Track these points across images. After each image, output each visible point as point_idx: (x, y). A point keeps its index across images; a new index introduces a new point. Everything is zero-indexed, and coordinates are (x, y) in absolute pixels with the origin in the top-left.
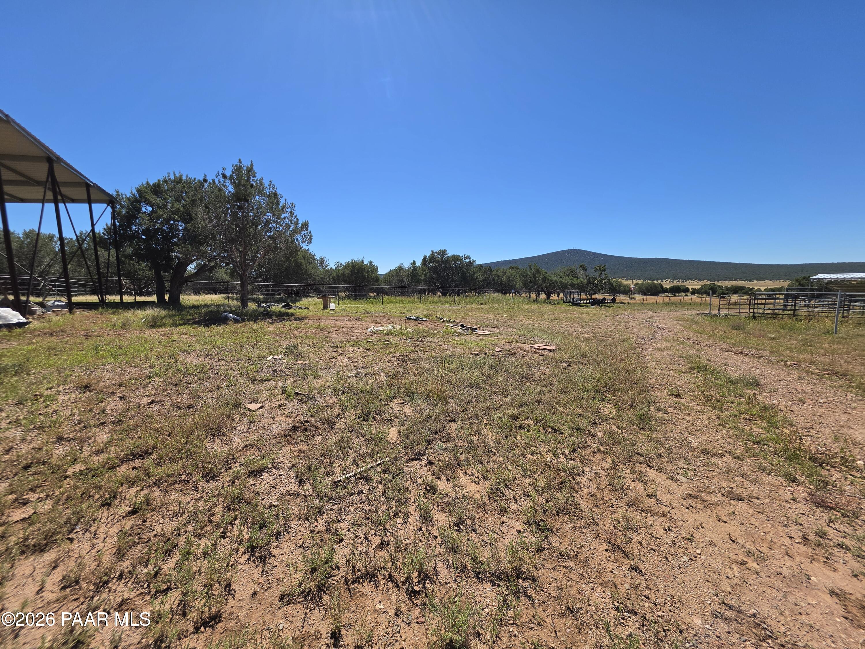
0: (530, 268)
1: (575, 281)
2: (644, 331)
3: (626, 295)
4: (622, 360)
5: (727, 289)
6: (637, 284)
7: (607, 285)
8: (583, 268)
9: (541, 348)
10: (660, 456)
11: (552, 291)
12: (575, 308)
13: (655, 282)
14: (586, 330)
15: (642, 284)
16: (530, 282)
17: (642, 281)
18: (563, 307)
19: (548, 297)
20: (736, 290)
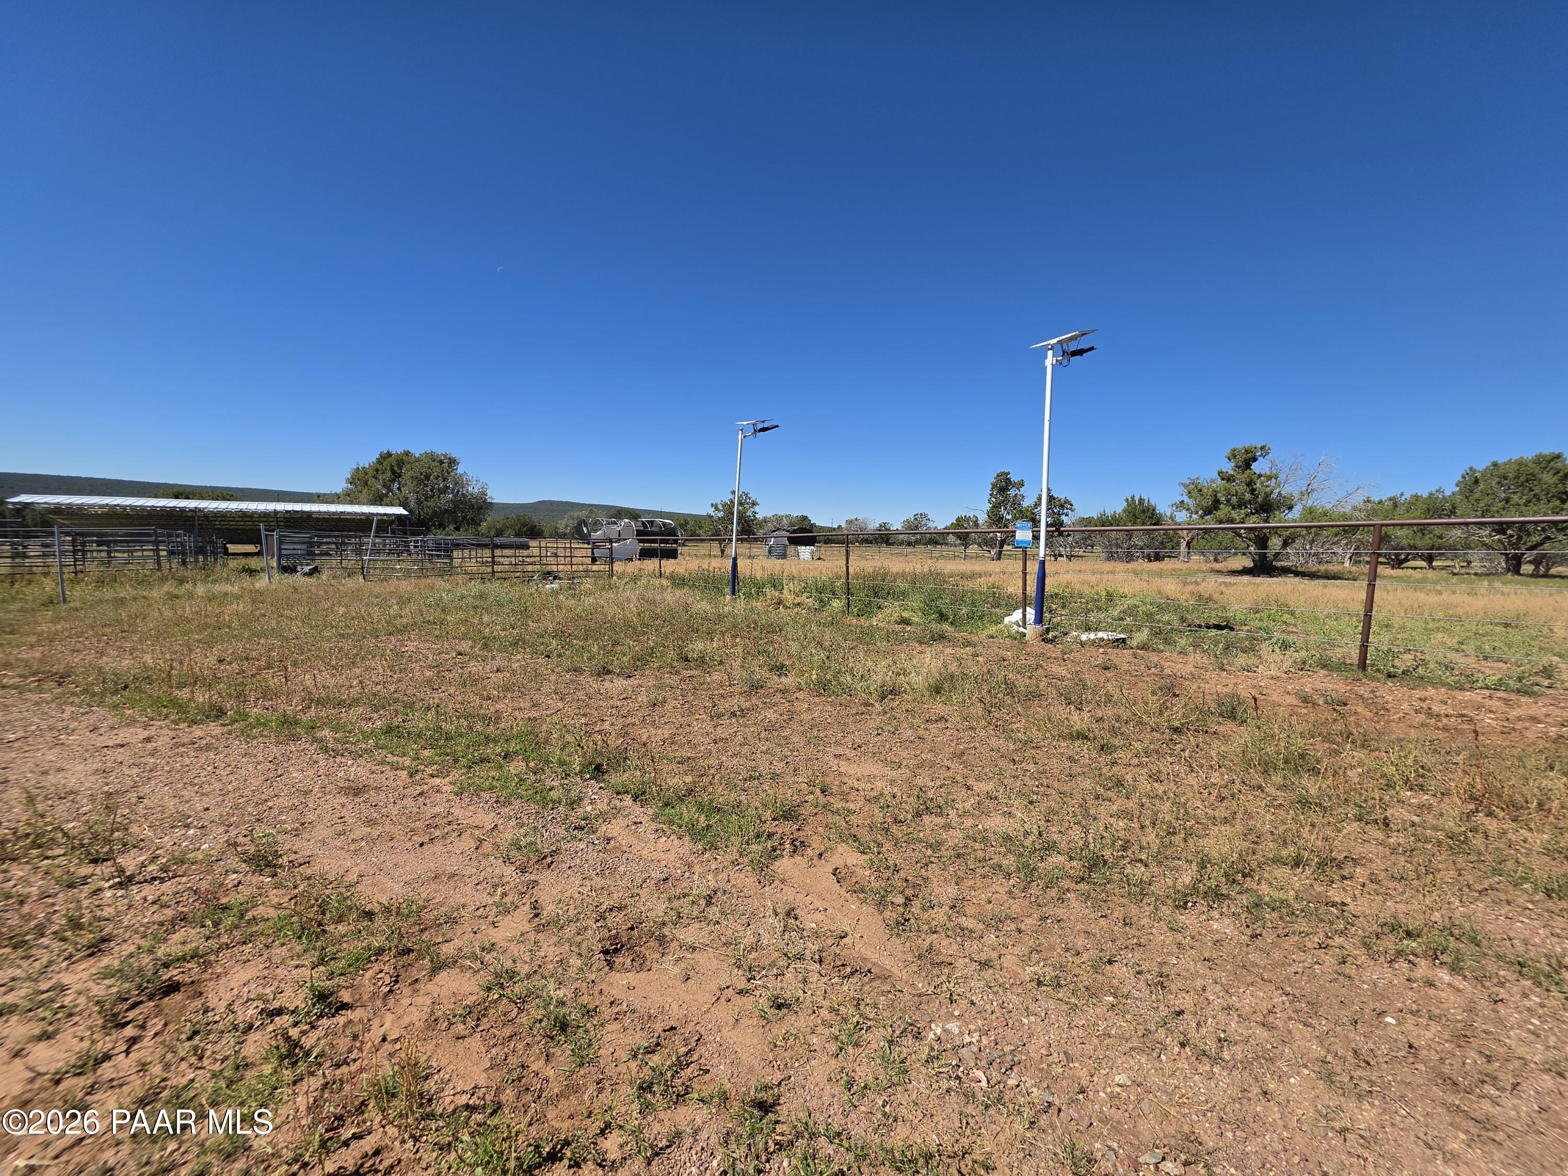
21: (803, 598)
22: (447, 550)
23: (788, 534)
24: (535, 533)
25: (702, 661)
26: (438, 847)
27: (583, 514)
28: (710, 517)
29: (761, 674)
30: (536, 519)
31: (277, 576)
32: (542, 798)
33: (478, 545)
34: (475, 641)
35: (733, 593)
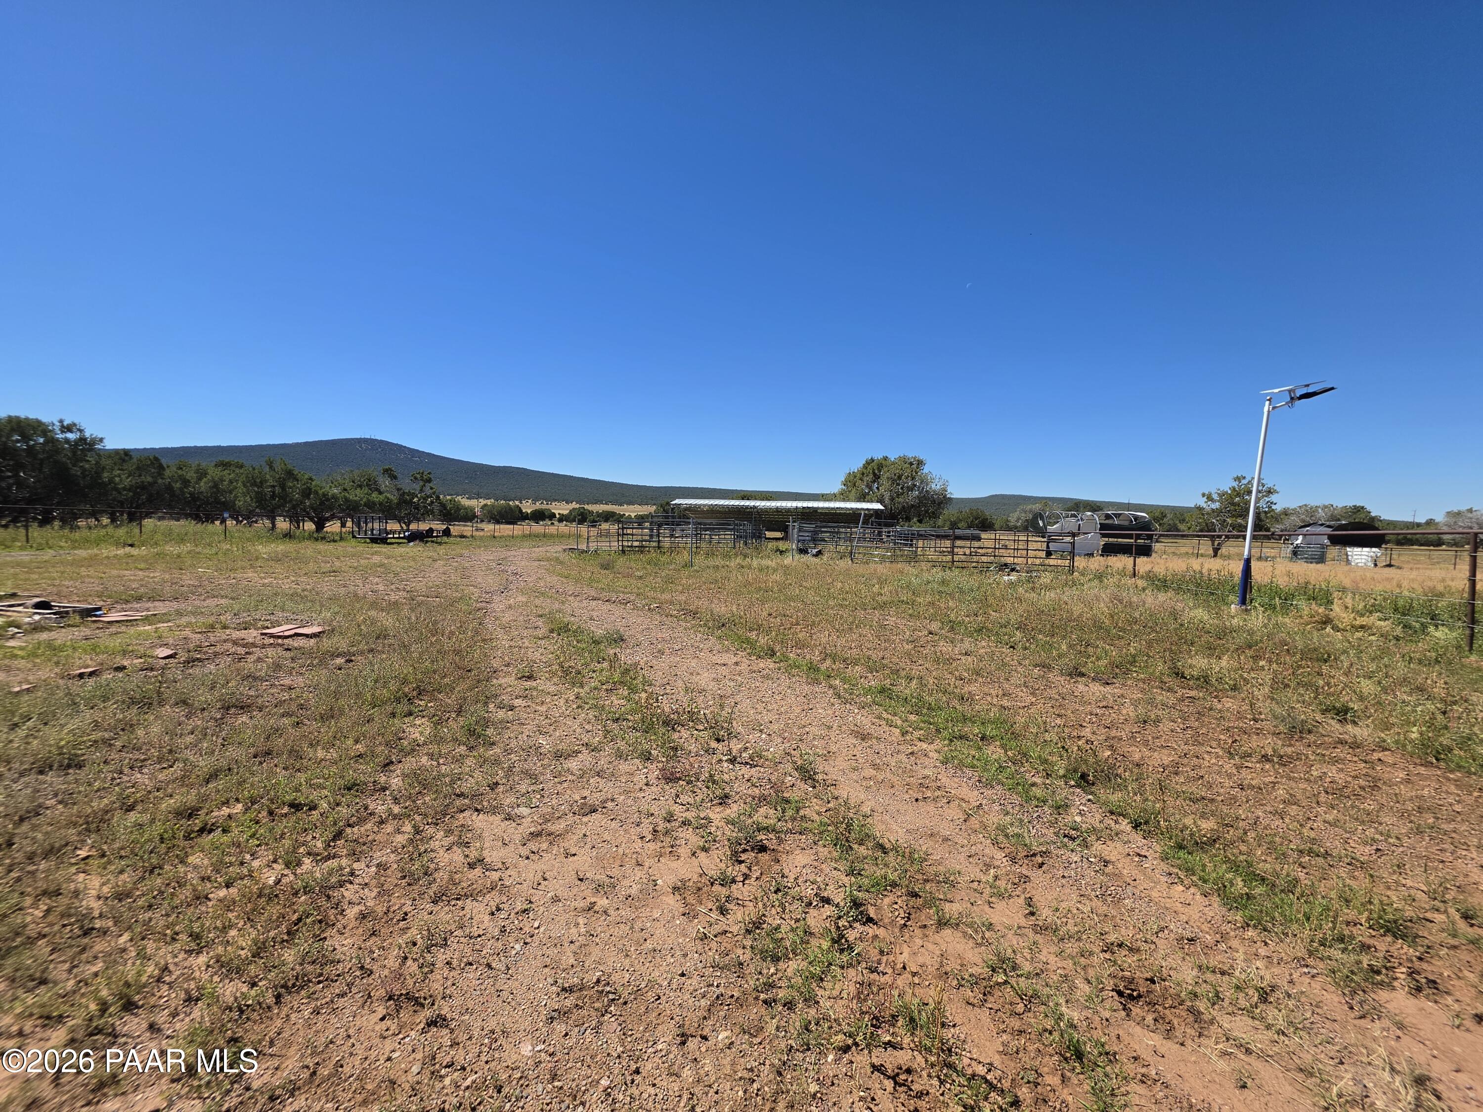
0: (271, 467)
1: (375, 496)
2: (492, 581)
3: (469, 524)
4: (452, 633)
5: (599, 515)
6: (485, 505)
7: (436, 507)
8: (389, 473)
9: (287, 633)
10: (494, 786)
11: (327, 515)
12: (376, 547)
13: (511, 503)
14: (393, 587)
15: (493, 506)
16: (273, 496)
17: (493, 500)
18: (351, 546)
19: (320, 526)
20: (608, 517)
21: (1372, 620)
22: (909, 539)
23: (1329, 531)
24: (986, 525)
25: (1204, 680)
26: (931, 807)
27: (1037, 507)
28: (1200, 509)
29: (1308, 713)
30: (988, 512)
31: (797, 556)
32: (1024, 789)
33: (938, 537)
34: (943, 623)
35: (1243, 602)
